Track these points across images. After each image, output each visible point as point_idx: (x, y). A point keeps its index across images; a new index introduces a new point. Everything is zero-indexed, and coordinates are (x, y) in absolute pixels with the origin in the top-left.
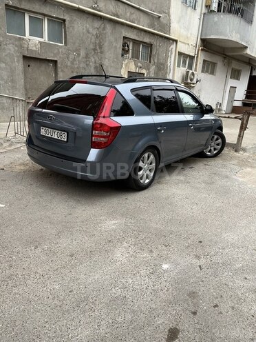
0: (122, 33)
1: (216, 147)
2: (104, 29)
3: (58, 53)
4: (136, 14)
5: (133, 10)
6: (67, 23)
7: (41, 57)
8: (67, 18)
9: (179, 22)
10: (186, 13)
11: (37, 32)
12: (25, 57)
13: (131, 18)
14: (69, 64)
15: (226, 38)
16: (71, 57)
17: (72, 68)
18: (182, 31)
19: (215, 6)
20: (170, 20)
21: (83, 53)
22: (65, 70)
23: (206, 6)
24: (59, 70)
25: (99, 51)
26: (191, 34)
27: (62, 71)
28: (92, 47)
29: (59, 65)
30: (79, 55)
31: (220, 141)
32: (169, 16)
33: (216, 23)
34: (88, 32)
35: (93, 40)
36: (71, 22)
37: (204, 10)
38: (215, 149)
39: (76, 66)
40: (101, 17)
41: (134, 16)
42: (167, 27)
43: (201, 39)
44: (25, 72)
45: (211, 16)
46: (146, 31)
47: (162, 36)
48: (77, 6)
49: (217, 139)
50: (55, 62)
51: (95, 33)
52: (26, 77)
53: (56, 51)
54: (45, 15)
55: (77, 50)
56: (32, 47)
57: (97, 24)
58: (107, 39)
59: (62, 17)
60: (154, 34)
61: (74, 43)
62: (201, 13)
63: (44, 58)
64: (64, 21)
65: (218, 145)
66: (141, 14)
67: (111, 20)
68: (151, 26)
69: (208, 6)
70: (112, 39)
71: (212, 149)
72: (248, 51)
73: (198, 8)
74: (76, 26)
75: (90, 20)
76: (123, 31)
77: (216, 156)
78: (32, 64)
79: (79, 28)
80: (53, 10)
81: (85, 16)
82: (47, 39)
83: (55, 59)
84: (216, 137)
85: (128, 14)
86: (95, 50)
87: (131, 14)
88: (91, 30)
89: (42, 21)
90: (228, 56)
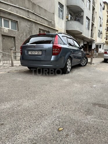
0: (38, 27)
1: (85, 62)
2: (32, 25)
3: (15, 34)
4: (43, 21)
5: (42, 19)
6: (18, 22)
7: (9, 35)
8: (18, 20)
9: (58, 24)
10: (60, 21)
11: (7, 26)
12: (2, 35)
13: (42, 22)
14: (20, 38)
15: (75, 30)
16: (20, 35)
17: (21, 40)
18: (59, 27)
19: (69, 19)
20: (55, 23)
21: (25, 34)
22: (18, 40)
23: (67, 18)
24: (16, 40)
25: (31, 33)
26: (62, 28)
27: (17, 41)
28: (28, 32)
29: (16, 39)
30: (23, 35)
31: (86, 60)
32: (54, 21)
33: (71, 24)
34: (26, 26)
35: (28, 29)
36: (20, 22)
37: (66, 20)
38: (85, 63)
39: (22, 39)
40: (30, 21)
41: (42, 21)
42: (54, 26)
43: (66, 30)
44: (3, 41)
45: (69, 22)
46: (47, 27)
47: (53, 29)
48: (22, 16)
49: (85, 59)
50: (14, 37)
51: (29, 27)
52: (3, 43)
53: (14, 33)
54: (10, 19)
55: (23, 33)
56: (5, 31)
57: (29, 23)
58: (33, 29)
59: (16, 20)
60: (50, 28)
61: (21, 30)
62: (65, 21)
63: (10, 35)
64: (17, 22)
65: (85, 61)
66: (45, 21)
67: (34, 22)
68: (49, 25)
69: (67, 19)
70: (35, 29)
71: (84, 63)
72: (83, 34)
73: (64, 19)
74: (22, 24)
75: (27, 22)
76: (39, 26)
77: (85, 65)
78: (5, 38)
79: (23, 24)
80: (13, 17)
81: (25, 20)
82: (11, 29)
83: (14, 36)
84: (84, 58)
85: (40, 20)
86: (29, 33)
87: (41, 20)
88: (27, 25)
89: (8, 21)
90: (75, 36)
